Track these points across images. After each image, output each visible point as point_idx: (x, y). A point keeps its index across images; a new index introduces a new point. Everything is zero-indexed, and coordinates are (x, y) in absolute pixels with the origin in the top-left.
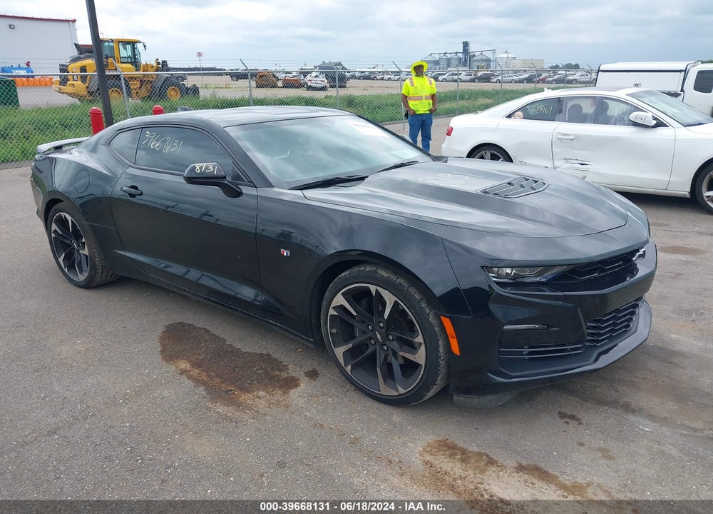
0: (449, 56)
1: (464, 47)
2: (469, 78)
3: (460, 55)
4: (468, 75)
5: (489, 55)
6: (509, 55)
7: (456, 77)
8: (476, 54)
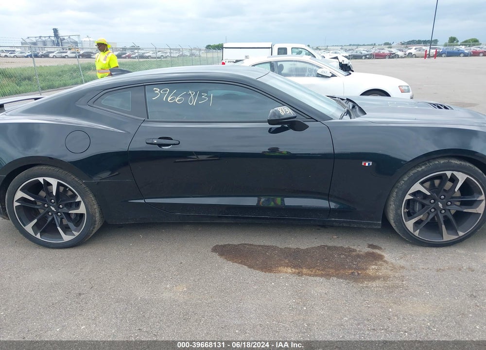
0: (44, 39)
1: (54, 32)
2: (74, 55)
3: (53, 38)
4: (73, 53)
5: (76, 39)
6: (91, 39)
7: (64, 55)
8: (65, 38)
